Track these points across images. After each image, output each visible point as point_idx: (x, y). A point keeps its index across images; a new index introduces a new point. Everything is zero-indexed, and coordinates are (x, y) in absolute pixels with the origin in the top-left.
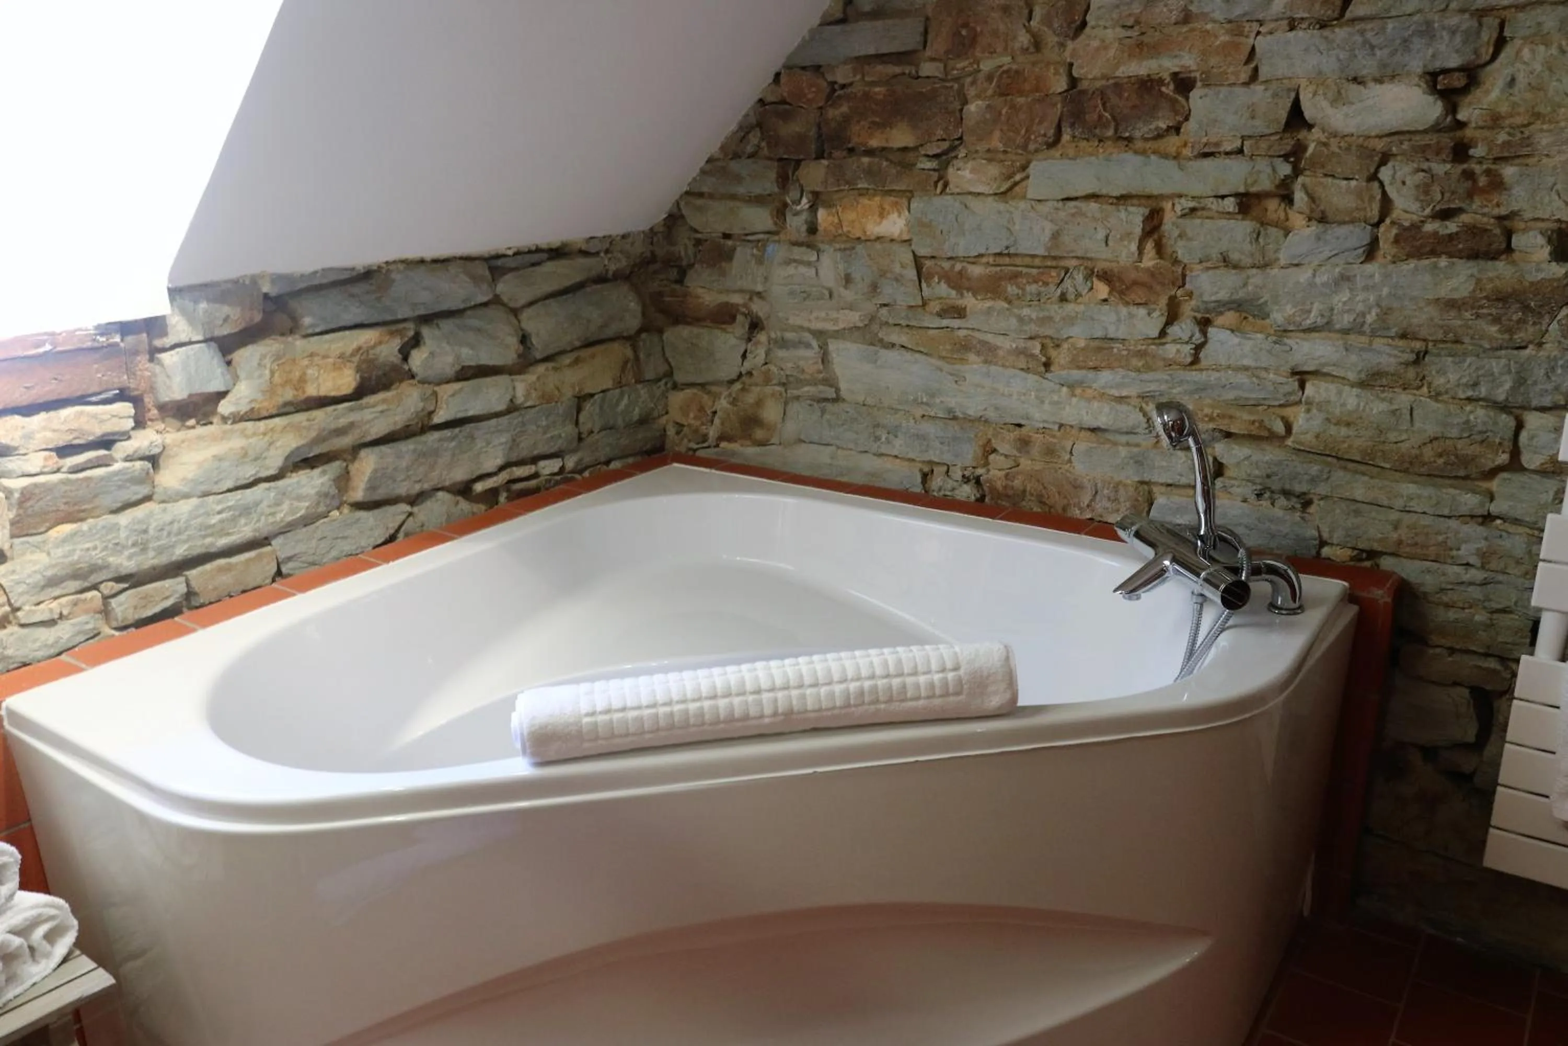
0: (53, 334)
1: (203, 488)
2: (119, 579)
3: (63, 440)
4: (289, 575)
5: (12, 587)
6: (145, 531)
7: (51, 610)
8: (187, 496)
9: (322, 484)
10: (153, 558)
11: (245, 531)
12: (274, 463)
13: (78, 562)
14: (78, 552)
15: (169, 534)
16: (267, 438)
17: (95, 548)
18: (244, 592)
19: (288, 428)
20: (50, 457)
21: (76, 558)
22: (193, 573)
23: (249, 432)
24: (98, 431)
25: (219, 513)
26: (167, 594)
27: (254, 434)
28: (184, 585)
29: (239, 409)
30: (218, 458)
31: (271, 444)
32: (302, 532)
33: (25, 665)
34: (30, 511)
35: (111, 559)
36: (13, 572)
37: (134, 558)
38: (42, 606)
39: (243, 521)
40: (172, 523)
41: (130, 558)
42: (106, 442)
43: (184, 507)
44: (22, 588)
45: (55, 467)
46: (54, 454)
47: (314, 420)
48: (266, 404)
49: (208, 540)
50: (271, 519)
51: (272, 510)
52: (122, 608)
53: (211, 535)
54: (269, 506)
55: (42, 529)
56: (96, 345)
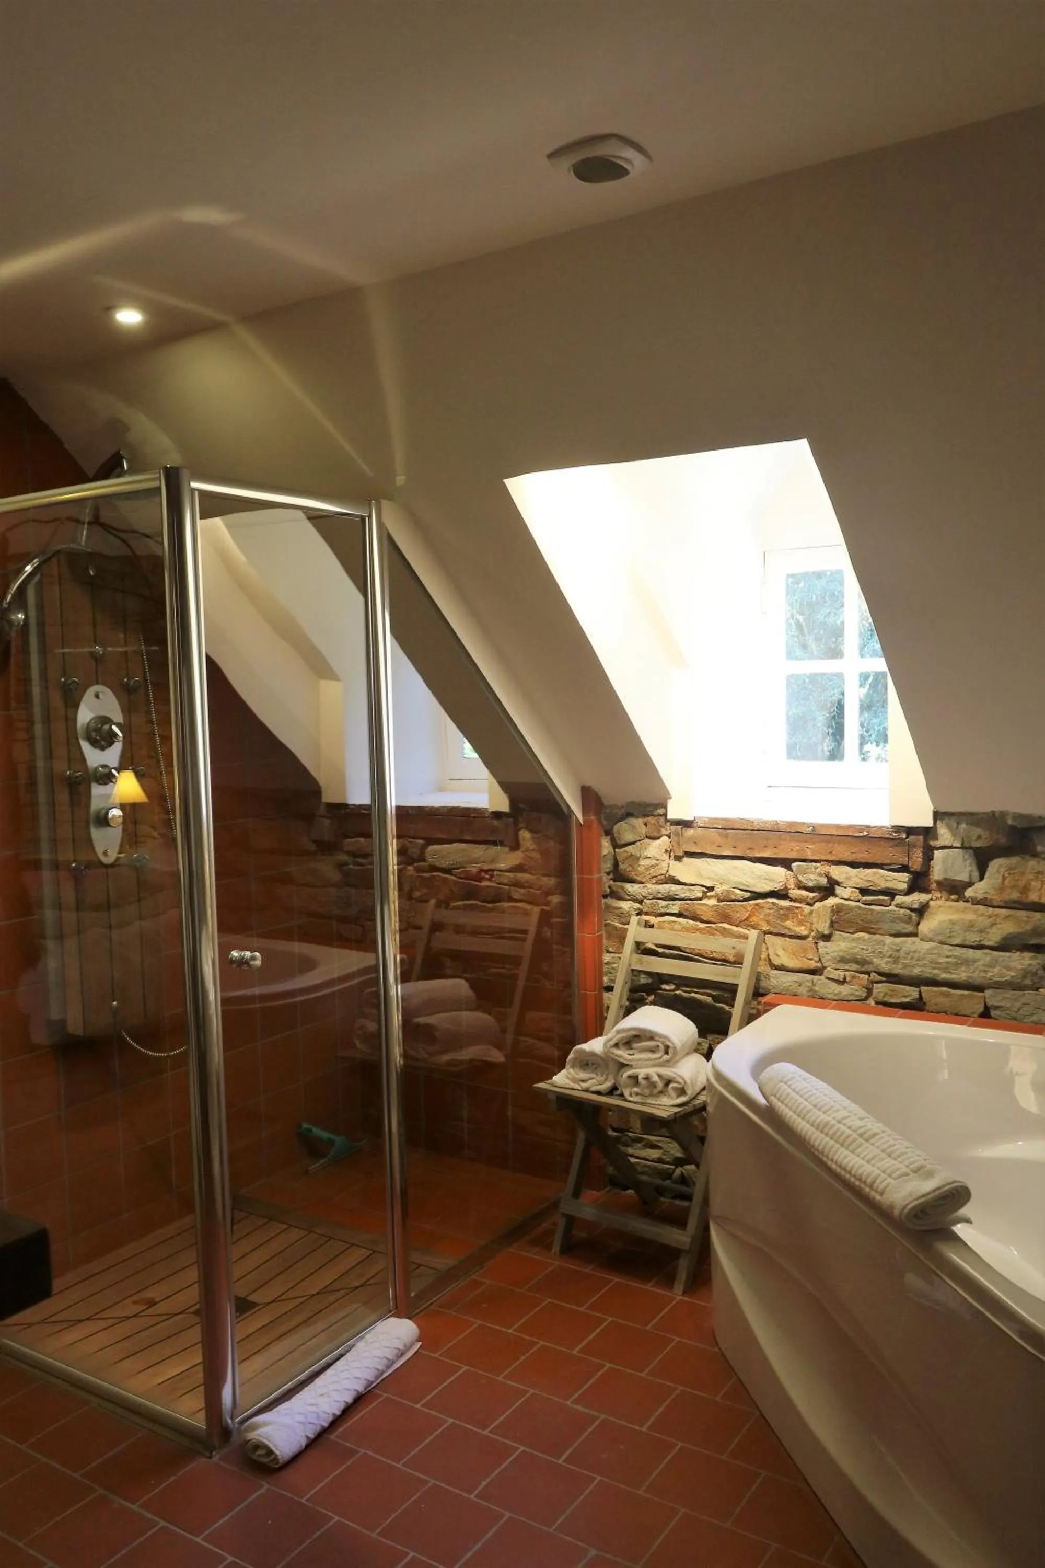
0: (869, 827)
1: (940, 938)
2: (880, 974)
3: (864, 885)
4: (995, 1018)
5: (823, 954)
6: (898, 951)
7: (839, 975)
8: (931, 940)
9: (1030, 965)
10: (901, 969)
11: (961, 975)
12: (993, 938)
13: (856, 954)
14: (858, 949)
15: (912, 958)
16: (991, 920)
17: (867, 950)
18: (957, 1015)
19: (1010, 918)
20: (855, 892)
21: (856, 951)
22: (924, 989)
23: (980, 912)
24: (883, 885)
25: (947, 957)
26: (907, 994)
27: (982, 915)
28: (917, 993)
29: (977, 895)
30: (952, 922)
31: (993, 924)
32: (1010, 994)
33: (822, 998)
34: (842, 918)
35: (875, 960)
36: (826, 947)
37: (889, 965)
38: (838, 971)
39: (963, 968)
40: (915, 952)
41: (886, 963)
42: (891, 893)
43: (927, 945)
44: (828, 957)
45: (857, 899)
46: (858, 891)
47: (1032, 918)
48: (995, 897)
49: (936, 971)
50: (983, 974)
51: (986, 969)
52: (877, 991)
53: (939, 969)
54: (984, 965)
55: (851, 931)
56: (891, 837)
